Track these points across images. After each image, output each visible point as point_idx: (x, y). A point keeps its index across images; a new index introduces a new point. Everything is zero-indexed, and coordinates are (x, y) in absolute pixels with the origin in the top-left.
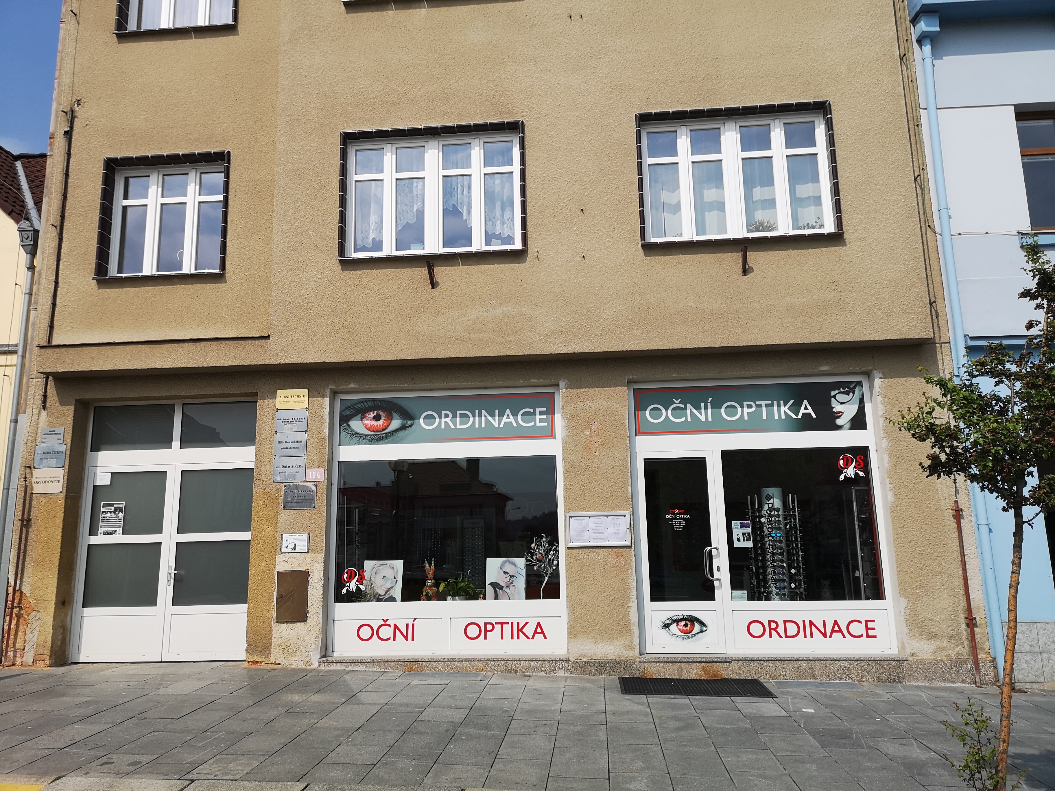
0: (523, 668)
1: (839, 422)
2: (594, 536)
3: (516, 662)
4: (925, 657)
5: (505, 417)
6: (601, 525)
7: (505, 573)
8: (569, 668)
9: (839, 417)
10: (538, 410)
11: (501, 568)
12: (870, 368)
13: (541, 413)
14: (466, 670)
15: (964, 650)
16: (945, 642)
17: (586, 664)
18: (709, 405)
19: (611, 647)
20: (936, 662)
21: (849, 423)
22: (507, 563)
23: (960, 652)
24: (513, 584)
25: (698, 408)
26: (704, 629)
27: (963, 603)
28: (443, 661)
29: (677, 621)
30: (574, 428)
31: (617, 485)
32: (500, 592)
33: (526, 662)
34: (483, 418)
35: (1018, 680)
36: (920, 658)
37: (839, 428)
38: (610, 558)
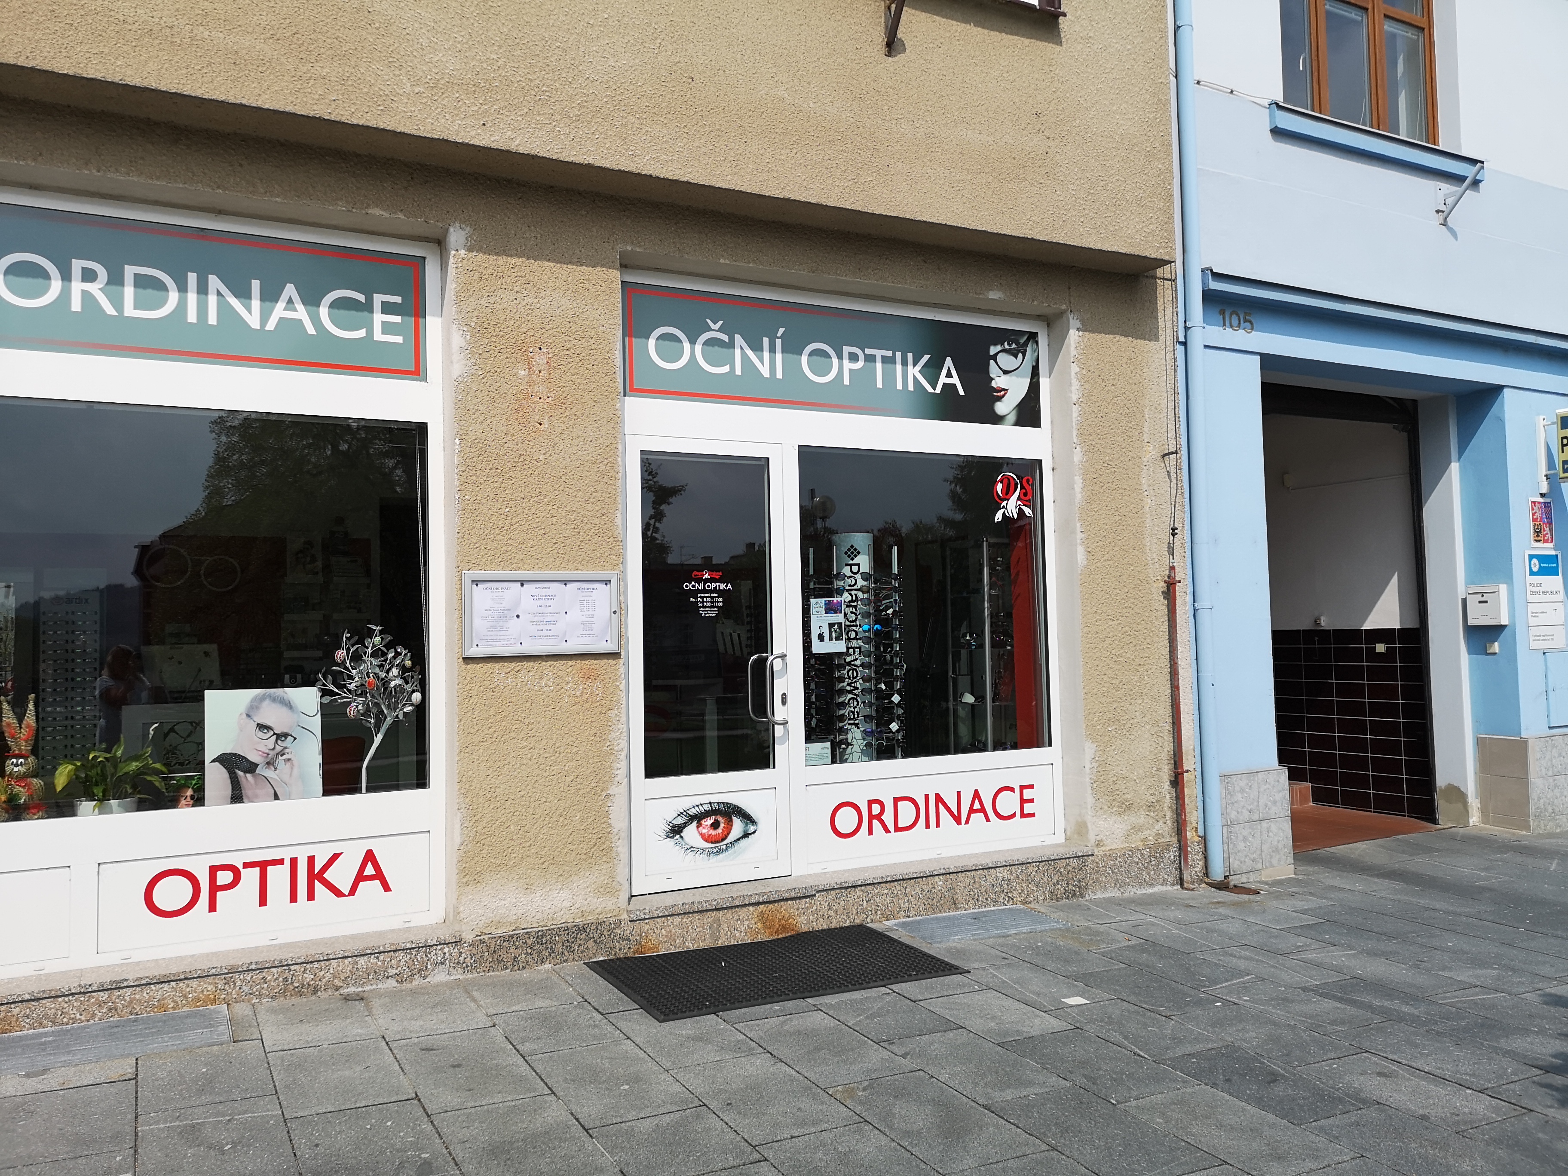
0: (335, 977)
1: (1001, 408)
2: (533, 629)
3: (316, 965)
4: (1114, 846)
5: (281, 305)
6: (549, 603)
7: (262, 727)
8: (462, 959)
9: (1000, 399)
10: (378, 299)
11: (248, 716)
12: (1064, 307)
13: (387, 308)
14: (163, 1007)
15: (1165, 828)
16: (1142, 816)
17: (506, 944)
18: (778, 342)
19: (565, 894)
20: (1130, 853)
21: (1014, 412)
22: (267, 702)
23: (1160, 832)
24: (284, 757)
25: (757, 348)
26: (752, 828)
27: (1169, 746)
28: (85, 993)
29: (698, 818)
30: (486, 355)
31: (590, 506)
32: (246, 779)
33: (346, 961)
34: (212, 299)
35: (1234, 871)
36: (1108, 848)
37: (997, 420)
38: (568, 683)
